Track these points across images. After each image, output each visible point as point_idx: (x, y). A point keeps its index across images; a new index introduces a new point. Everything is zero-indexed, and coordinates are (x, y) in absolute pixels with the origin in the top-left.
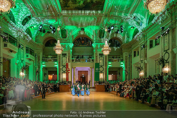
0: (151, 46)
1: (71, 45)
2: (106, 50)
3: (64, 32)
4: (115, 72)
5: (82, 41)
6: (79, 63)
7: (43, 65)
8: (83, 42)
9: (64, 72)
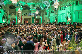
1: (22, 9)
2: (37, 13)
6: (25, 16)
7: (10, 17)
8: (26, 8)
9: (20, 20)
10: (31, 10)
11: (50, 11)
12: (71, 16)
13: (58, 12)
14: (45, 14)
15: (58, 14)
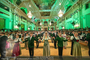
0: (60, 23)
1: (43, 23)
2: (50, 24)
3: (42, 21)
4: (52, 28)
5: (46, 22)
7: (38, 27)
11: (59, 22)
15: (65, 23)
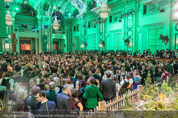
1: (15, 14)
6: (23, 33)
8: (24, 11)
9: (7, 42)
10: (39, 17)
12: (133, 37)
13: (105, 27)
14: (75, 30)
15: (105, 32)
